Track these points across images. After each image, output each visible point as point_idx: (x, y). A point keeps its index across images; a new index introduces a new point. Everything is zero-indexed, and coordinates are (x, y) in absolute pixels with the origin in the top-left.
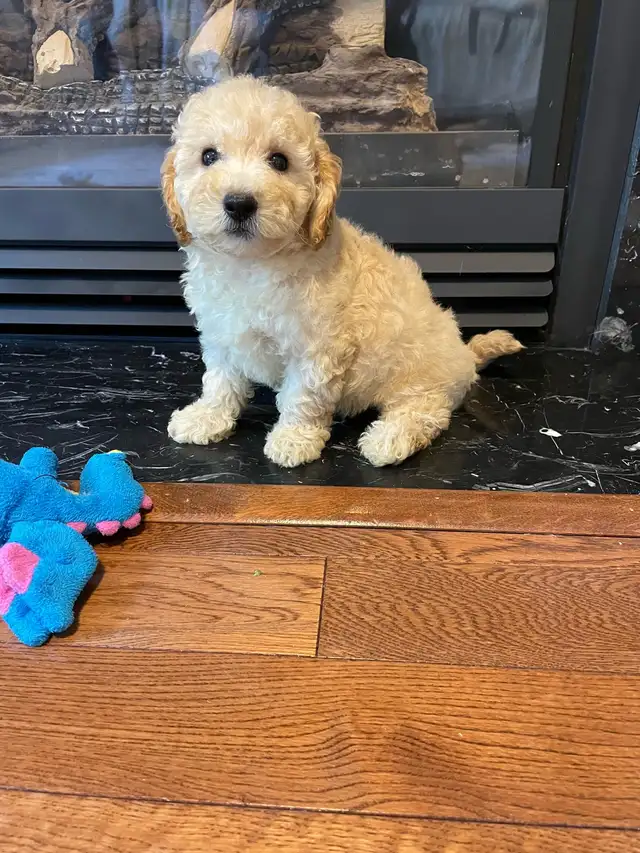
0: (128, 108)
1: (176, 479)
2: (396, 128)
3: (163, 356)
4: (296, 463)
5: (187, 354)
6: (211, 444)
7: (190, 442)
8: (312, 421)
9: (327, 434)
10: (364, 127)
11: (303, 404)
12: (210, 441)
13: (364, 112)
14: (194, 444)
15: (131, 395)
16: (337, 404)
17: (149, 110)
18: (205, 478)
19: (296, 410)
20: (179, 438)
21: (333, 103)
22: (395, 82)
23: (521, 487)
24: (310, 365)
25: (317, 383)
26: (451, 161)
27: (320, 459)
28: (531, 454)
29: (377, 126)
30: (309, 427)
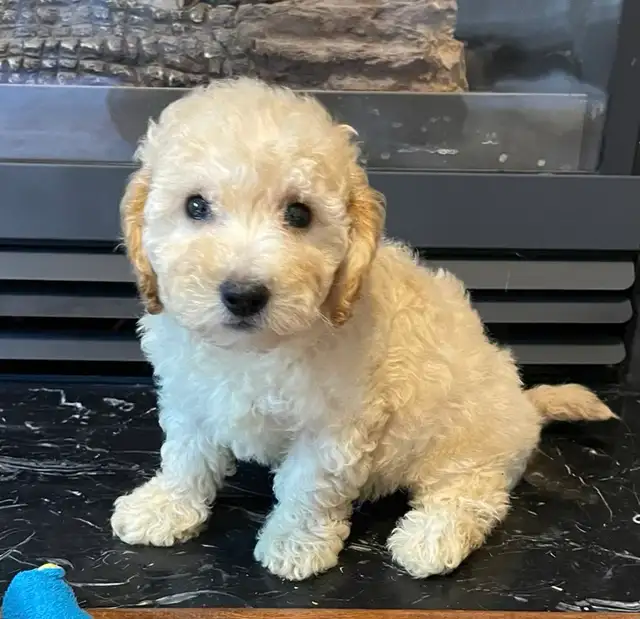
0: (27, 45)
1: (134, 603)
2: (416, 85)
3: (79, 405)
4: (306, 574)
5: (114, 402)
6: (177, 545)
7: (146, 542)
8: (327, 512)
9: (345, 529)
10: (372, 82)
11: (317, 491)
12: (176, 539)
13: (374, 62)
14: (151, 545)
15: (44, 468)
16: (361, 490)
17: (57, 49)
18: (177, 598)
19: (305, 499)
20: (130, 537)
21: (328, 49)
22: (414, 23)
23: (623, 605)
24: (334, 443)
25: (341, 466)
26: (494, 135)
27: (337, 567)
28: (627, 555)
29: (390, 82)
30: (322, 521)
